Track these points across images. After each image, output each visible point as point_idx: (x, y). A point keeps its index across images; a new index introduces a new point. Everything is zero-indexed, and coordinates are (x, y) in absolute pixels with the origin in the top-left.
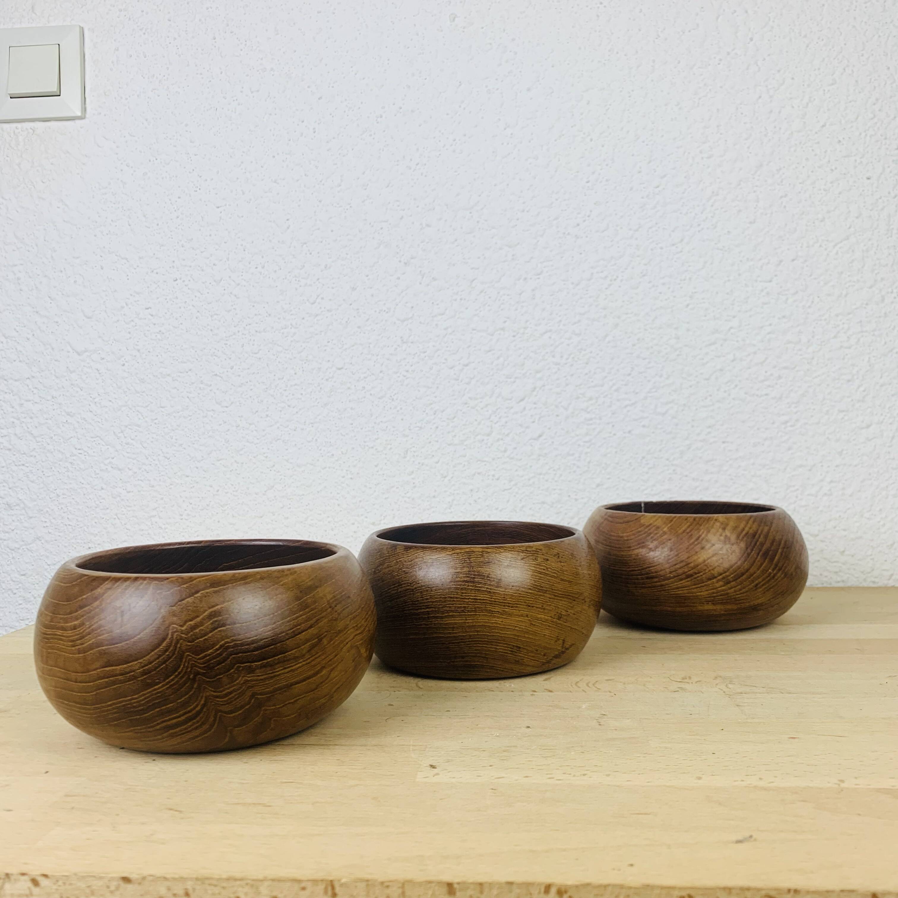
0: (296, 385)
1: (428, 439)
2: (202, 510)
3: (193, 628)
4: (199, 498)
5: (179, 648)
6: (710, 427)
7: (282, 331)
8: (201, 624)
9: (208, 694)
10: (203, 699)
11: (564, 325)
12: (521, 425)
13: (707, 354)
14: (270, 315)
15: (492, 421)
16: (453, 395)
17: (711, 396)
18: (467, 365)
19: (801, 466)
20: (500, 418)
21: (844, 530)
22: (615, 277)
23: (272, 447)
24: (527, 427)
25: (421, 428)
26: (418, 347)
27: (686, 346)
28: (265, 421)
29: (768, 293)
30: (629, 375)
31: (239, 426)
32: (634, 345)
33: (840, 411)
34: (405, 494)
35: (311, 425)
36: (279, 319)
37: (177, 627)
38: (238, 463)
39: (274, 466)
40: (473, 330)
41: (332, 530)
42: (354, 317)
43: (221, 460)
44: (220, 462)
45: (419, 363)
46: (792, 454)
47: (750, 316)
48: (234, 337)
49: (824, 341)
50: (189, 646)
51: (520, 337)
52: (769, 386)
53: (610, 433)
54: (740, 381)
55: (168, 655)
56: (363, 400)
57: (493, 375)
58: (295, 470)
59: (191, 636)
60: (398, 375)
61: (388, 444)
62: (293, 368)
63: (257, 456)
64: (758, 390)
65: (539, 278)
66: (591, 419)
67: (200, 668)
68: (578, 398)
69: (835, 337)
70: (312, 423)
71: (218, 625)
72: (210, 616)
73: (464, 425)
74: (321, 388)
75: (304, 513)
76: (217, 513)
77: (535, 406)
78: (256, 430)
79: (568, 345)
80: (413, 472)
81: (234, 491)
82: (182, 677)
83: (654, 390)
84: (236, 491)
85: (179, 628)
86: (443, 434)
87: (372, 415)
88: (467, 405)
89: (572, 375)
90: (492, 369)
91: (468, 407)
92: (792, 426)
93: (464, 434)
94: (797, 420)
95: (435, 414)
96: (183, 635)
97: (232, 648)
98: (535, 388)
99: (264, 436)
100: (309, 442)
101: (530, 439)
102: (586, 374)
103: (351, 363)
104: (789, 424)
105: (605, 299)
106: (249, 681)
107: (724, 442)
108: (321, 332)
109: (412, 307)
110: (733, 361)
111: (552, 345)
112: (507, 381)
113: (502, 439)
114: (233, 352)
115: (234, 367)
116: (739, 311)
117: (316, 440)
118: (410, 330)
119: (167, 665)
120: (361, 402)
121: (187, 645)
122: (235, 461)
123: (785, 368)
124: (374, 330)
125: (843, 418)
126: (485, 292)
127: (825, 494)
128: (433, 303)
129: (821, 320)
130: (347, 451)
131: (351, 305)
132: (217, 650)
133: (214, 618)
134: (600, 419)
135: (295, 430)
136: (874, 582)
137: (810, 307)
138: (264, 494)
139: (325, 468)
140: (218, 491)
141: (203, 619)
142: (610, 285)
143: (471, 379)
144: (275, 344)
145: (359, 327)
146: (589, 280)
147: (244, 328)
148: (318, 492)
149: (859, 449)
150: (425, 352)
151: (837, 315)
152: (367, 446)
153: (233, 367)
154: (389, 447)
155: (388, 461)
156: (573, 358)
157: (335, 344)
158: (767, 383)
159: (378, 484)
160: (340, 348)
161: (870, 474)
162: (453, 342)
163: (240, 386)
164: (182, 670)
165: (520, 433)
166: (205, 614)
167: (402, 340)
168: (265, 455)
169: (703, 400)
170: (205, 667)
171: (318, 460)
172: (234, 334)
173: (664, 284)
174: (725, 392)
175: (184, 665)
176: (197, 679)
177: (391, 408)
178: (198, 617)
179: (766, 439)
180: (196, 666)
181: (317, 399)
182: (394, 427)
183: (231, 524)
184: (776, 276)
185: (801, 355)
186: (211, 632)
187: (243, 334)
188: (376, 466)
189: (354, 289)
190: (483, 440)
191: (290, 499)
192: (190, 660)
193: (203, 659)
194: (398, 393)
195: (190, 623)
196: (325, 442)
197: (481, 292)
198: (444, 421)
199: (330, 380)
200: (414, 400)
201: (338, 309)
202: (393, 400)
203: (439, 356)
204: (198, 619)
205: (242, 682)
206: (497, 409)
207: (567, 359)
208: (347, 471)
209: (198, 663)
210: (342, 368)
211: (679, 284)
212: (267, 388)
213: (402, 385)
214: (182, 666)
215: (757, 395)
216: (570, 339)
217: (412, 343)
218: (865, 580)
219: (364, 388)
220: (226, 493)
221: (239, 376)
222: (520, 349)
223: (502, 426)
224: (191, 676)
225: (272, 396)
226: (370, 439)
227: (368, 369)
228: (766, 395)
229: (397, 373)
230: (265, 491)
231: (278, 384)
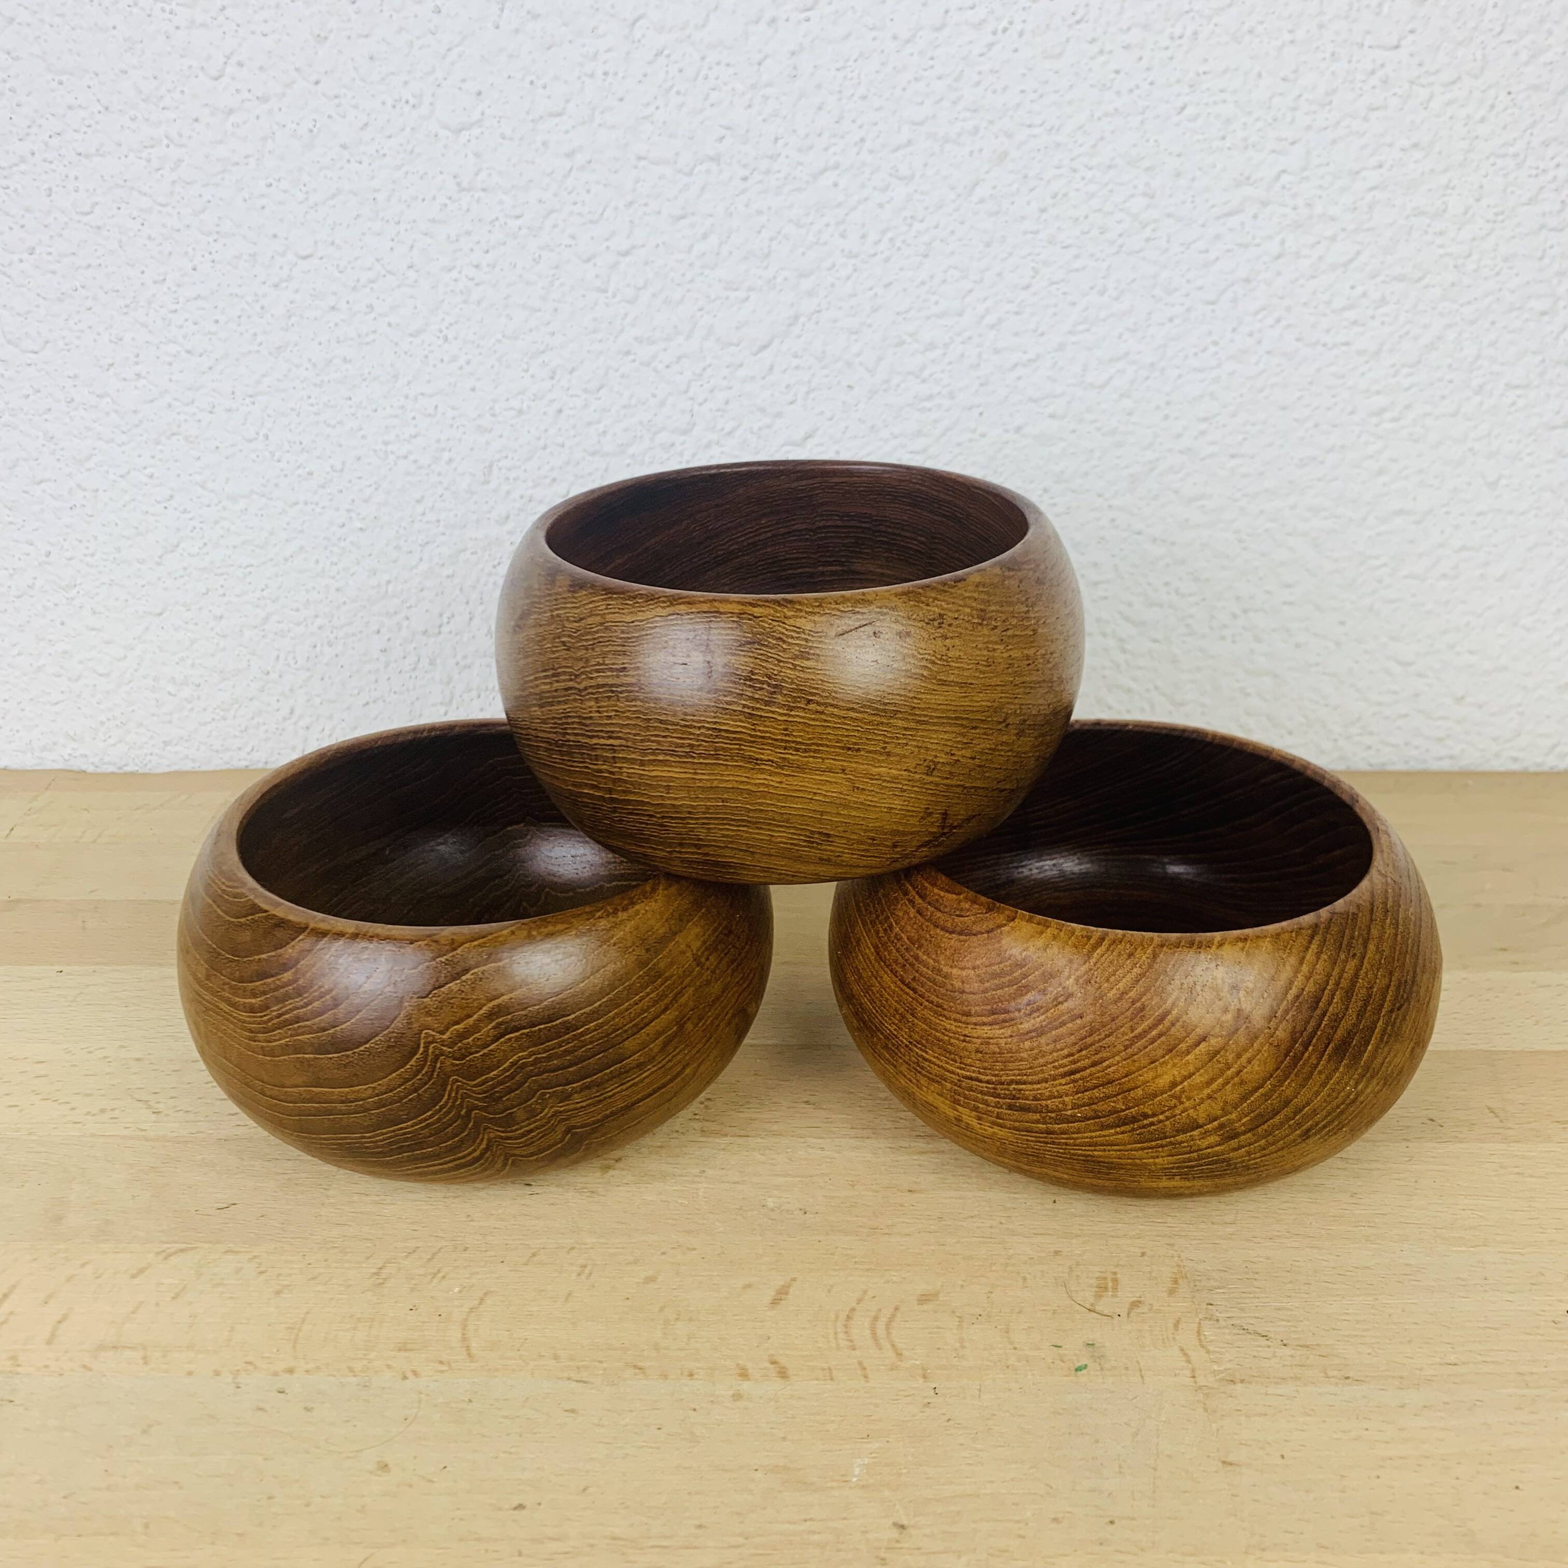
0: (198, 297)
1: (539, 439)
2: (19, 597)
3: (462, 1036)
4: (6, 569)
5: (440, 1068)
6: (1205, 419)
7: (144, 155)
8: (476, 1028)
9: (492, 1135)
10: (485, 1142)
11: (871, 152)
12: (762, 410)
13: (1218, 237)
14: (107, 109)
15: (692, 399)
16: (595, 331)
17: (1215, 343)
18: (626, 253)
19: (1400, 512)
20: (712, 391)
21: (1471, 652)
22: (1004, 24)
23: (161, 451)
24: (779, 415)
25: (520, 412)
26: (501, 202)
27: (1169, 215)
28: (136, 387)
29: (1385, 81)
30: (1027, 287)
31: (73, 400)
32: (1043, 211)
33: (1509, 386)
34: (494, 567)
35: (248, 400)
36: (133, 119)
37: (434, 1033)
38: (85, 490)
39: (172, 497)
40: (640, 158)
41: (330, 644)
42: (330, 117)
43: (41, 482)
44: (43, 486)
45: (505, 244)
46: (1384, 484)
47: (1334, 142)
48: (23, 167)
49: (1502, 213)
50: (457, 1065)
51: (761, 182)
52: (1355, 323)
53: (974, 431)
54: (1288, 309)
55: (420, 1079)
56: (369, 339)
57: (691, 281)
58: (224, 509)
59: (460, 1049)
60: (454, 274)
61: (443, 450)
62: (186, 253)
63: (128, 473)
64: (1328, 331)
65: (808, 20)
66: (930, 397)
67: (478, 1099)
68: (901, 343)
69: (1531, 202)
70: (251, 396)
71: (506, 1029)
72: (491, 1016)
73: (624, 407)
74: (262, 308)
75: (257, 606)
76: (56, 605)
77: (796, 362)
78: (116, 411)
79: (881, 206)
80: (507, 517)
81: (85, 555)
82: (449, 1112)
83: (1081, 327)
84: (93, 555)
85: (438, 1036)
86: (574, 427)
87: (396, 377)
88: (631, 357)
89: (889, 285)
90: (691, 265)
91: (634, 361)
92: (1394, 420)
93: (626, 430)
94: (1408, 407)
95: (552, 378)
96: (444, 1048)
97: (532, 1065)
98: (796, 318)
99: (137, 426)
100: (250, 441)
101: (783, 445)
102: (923, 283)
103: (333, 243)
104: (1388, 415)
105: (978, 83)
106: (560, 1112)
107: (1233, 456)
108: (247, 157)
109: (479, 93)
110: (1278, 257)
111: (839, 205)
112: (727, 298)
113: (718, 443)
114: (28, 210)
115: (38, 251)
116: (1309, 128)
117: (266, 437)
118: (477, 155)
119: (419, 1095)
120: (367, 344)
121: (453, 1064)
122: (79, 486)
123: (1400, 278)
124: (385, 155)
125: (1514, 403)
126: (668, 56)
127: (1444, 576)
128: (532, 83)
129: (1504, 156)
130: (344, 463)
131: (317, 83)
132: (506, 1070)
133: (497, 1018)
134: (952, 396)
135: (211, 412)
136: (1515, 760)
137: (1483, 120)
138: (159, 564)
139: (296, 503)
140: (48, 554)
141: (479, 1020)
142: (990, 46)
143: (640, 289)
144: (132, 188)
145: (344, 147)
146: (938, 29)
147: (46, 144)
148: (286, 560)
149: (1538, 476)
150: (518, 217)
151: (1546, 144)
152: (392, 452)
153: (34, 248)
154: (446, 455)
155: (446, 489)
156: (891, 239)
157: (285, 191)
158: (1350, 315)
159: (427, 543)
160: (301, 203)
161: (1550, 533)
162: (588, 191)
163: (60, 300)
164: (447, 1102)
165: (760, 429)
166: (481, 1012)
167: (458, 184)
168: (147, 472)
169: (1196, 354)
170: (486, 1097)
171: (277, 485)
172: (23, 160)
173: (1127, 47)
174: (1251, 334)
175: (449, 1095)
176: (473, 1115)
177: (442, 361)
178: (469, 1016)
179: (1330, 450)
180: (470, 1097)
181: (255, 334)
182: (453, 408)
183: (93, 629)
184: (1412, 32)
185: (1441, 246)
186: (493, 1042)
187: (45, 160)
188: (418, 501)
189: (321, 39)
190: (673, 445)
191: (222, 574)
192: (458, 1087)
193: (481, 1086)
194: (456, 323)
195: (456, 1027)
196: (289, 442)
197: (659, 54)
198: (576, 396)
199: (284, 285)
200: (499, 341)
201: (284, 95)
202: (446, 339)
203: (555, 226)
204: (471, 1021)
205: (549, 1115)
206: (704, 369)
207: (877, 243)
208: (348, 511)
209: (474, 1092)
210: (310, 256)
211: (1167, 48)
212: (127, 306)
213: (465, 302)
214: (446, 1097)
215: (1325, 345)
216: (885, 189)
217: (484, 190)
218: (1497, 755)
219: (371, 307)
220: (70, 559)
221: (54, 272)
222: (760, 212)
223: (718, 410)
224: (463, 1112)
225: (144, 325)
226: (397, 436)
227: (378, 260)
228: (1347, 344)
229: (450, 270)
230: (160, 557)
231: (154, 295)
